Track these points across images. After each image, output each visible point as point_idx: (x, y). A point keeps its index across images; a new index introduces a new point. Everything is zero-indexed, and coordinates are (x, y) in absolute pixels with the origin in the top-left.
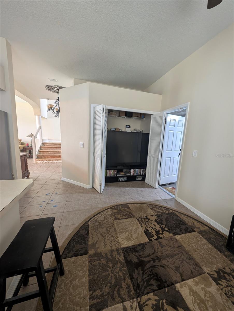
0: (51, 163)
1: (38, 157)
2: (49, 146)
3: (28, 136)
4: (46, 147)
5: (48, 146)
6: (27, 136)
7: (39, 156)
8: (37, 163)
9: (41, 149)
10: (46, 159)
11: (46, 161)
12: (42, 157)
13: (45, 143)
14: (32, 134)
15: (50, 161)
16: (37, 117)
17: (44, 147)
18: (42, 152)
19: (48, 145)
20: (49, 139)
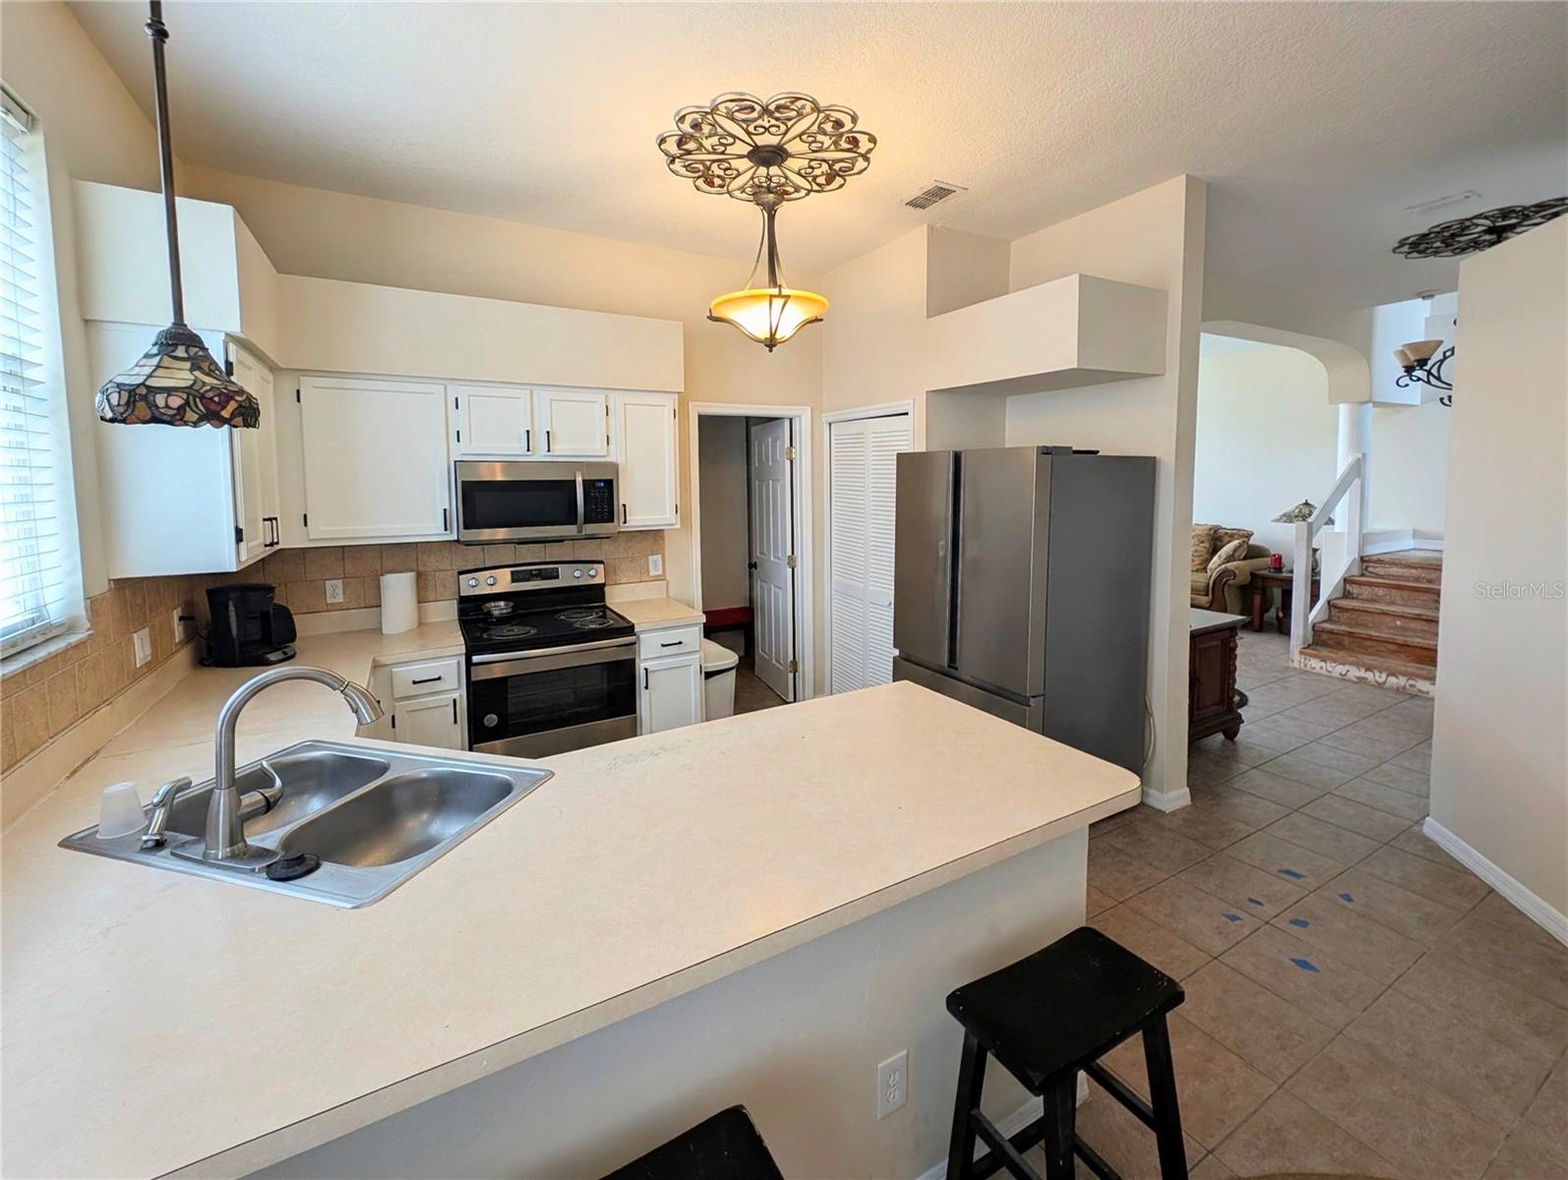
0: (1400, 691)
1: (1321, 640)
2: (1408, 579)
3: (1285, 515)
4: (1378, 585)
5: (1400, 577)
6: (1277, 515)
7: (1323, 631)
8: (1306, 672)
9: (1347, 595)
10: (1367, 659)
11: (1362, 673)
12: (1347, 641)
13: (1380, 561)
14: (1306, 504)
15: (1392, 680)
16: (1343, 409)
17: (1370, 584)
18: (1347, 615)
19: (1395, 570)
20: (1416, 534)
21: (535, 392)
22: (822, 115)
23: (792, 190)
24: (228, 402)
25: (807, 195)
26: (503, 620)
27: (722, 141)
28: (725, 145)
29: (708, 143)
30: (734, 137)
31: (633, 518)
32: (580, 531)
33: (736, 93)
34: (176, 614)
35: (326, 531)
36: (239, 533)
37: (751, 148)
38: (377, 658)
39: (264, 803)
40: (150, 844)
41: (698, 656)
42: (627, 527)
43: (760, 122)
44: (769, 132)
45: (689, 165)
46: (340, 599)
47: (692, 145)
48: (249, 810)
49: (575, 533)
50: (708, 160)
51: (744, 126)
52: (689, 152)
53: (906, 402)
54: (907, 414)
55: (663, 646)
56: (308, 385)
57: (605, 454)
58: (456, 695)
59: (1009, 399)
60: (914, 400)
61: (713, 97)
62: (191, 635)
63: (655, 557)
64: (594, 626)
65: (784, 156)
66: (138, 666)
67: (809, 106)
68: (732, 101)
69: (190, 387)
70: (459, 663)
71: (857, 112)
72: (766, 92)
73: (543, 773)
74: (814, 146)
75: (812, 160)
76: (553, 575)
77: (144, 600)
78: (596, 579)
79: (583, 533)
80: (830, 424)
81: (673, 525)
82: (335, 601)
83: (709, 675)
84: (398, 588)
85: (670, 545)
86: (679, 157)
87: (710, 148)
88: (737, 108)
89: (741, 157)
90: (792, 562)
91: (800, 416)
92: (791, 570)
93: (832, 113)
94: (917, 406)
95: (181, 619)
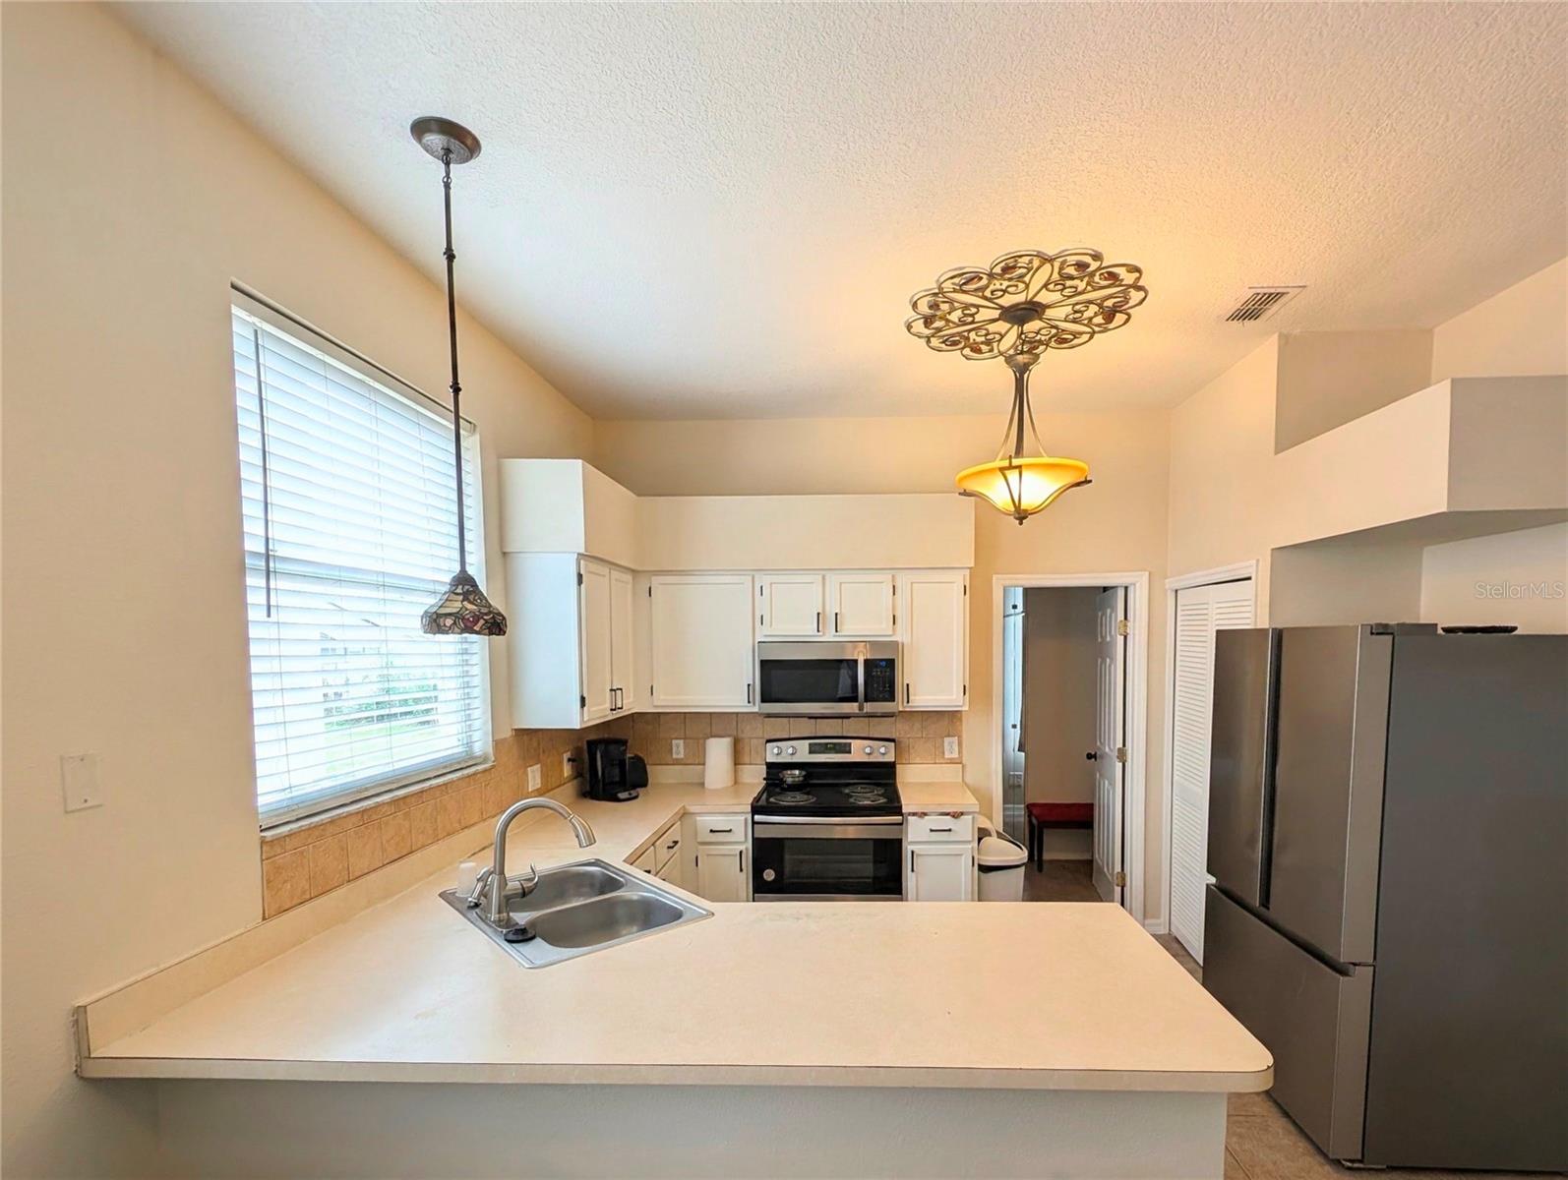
21: (827, 578)
22: (1057, 264)
23: (1071, 337)
24: (478, 621)
25: (1091, 338)
26: (795, 788)
27: (966, 312)
28: (972, 315)
29: (955, 317)
30: (977, 307)
31: (917, 698)
32: (861, 708)
33: (956, 269)
34: (566, 756)
35: (665, 700)
36: (583, 699)
37: (1000, 311)
38: (687, 807)
39: (520, 891)
40: (472, 904)
41: (970, 846)
42: (911, 707)
43: (992, 287)
44: (1009, 293)
45: (946, 340)
46: (682, 756)
47: (938, 324)
48: (510, 893)
49: (857, 711)
50: (964, 331)
51: (980, 294)
52: (939, 330)
53: (1247, 564)
54: (1249, 578)
55: (932, 831)
56: (656, 581)
57: (891, 633)
58: (742, 847)
59: (1426, 549)
60: (1258, 561)
61: (936, 278)
62: (578, 774)
63: (950, 739)
64: (866, 802)
65: (1039, 309)
66: (530, 790)
67: (1036, 263)
68: (952, 278)
69: (458, 613)
70: (746, 820)
71: (1096, 249)
72: (982, 260)
73: (704, 912)
74: (1067, 292)
75: (1074, 305)
76: (846, 749)
77: (539, 744)
78: (886, 756)
79: (865, 711)
80: (1176, 591)
81: (961, 706)
82: (679, 757)
83: (985, 869)
84: (718, 751)
85: (968, 727)
86: (933, 336)
87: (956, 320)
88: (963, 281)
89: (994, 321)
90: (1122, 755)
91: (1134, 585)
92: (1121, 764)
93: (1068, 258)
94: (1259, 567)
95: (569, 760)
